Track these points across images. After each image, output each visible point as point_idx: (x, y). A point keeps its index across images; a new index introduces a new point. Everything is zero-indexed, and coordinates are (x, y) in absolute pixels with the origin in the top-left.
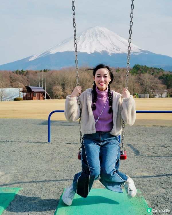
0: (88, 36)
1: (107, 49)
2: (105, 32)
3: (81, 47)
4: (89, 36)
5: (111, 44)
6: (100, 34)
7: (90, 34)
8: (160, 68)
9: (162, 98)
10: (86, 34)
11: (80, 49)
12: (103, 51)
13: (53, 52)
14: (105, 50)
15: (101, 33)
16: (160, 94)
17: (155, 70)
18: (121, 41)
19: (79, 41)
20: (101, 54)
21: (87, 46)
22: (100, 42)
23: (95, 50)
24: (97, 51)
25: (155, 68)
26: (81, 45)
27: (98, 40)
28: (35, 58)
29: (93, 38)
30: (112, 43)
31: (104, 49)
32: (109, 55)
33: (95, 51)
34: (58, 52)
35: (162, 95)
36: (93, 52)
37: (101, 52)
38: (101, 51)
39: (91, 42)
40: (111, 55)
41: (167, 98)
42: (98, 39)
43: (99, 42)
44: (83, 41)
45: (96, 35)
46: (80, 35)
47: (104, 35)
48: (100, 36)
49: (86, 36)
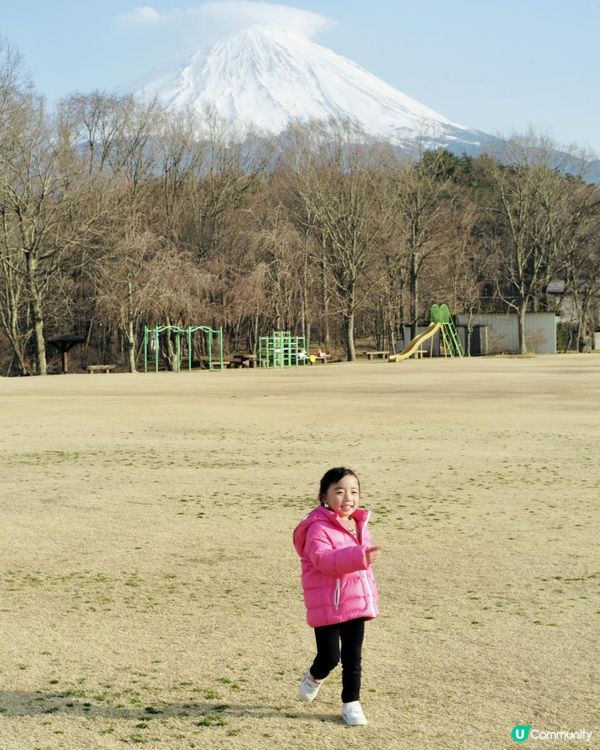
0: (220, 69)
2: (292, 53)
4: (224, 71)
5: (320, 102)
6: (271, 60)
7: (226, 63)
10: (210, 59)
15: (277, 54)
18: (362, 91)
19: (179, 93)
22: (272, 93)
27: (261, 87)
29: (238, 77)
30: (326, 100)
39: (230, 95)
42: (264, 84)
43: (269, 95)
44: (198, 95)
46: (184, 66)
47: (288, 62)
48: (270, 69)
49: (208, 72)
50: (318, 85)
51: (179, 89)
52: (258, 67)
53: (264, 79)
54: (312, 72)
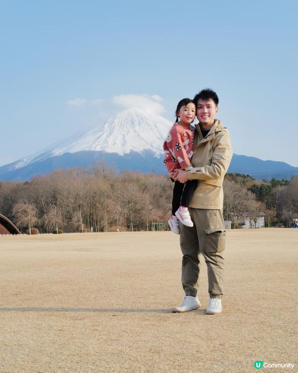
0: (119, 124)
1: (152, 146)
2: (148, 118)
3: (107, 143)
4: (121, 124)
5: (159, 138)
6: (139, 121)
8: (246, 175)
9: (256, 228)
10: (115, 121)
11: (104, 147)
12: (146, 150)
13: (58, 152)
14: (149, 150)
15: (142, 119)
16: (252, 221)
17: (239, 179)
19: (103, 134)
20: (143, 155)
21: (117, 141)
22: (140, 134)
23: (132, 148)
24: (135, 150)
25: (238, 175)
26: (106, 141)
27: (135, 132)
28: (26, 165)
29: (127, 128)
30: (161, 137)
31: (147, 147)
32: (156, 157)
33: (131, 150)
34: (66, 152)
35: (255, 222)
36: (128, 152)
37: (142, 152)
38: (142, 150)
39: (124, 135)
40: (159, 158)
41: (267, 228)
42: (137, 130)
43: (139, 135)
44: (111, 134)
45: (133, 123)
46: (105, 123)
47: (146, 121)
48: (139, 124)
49: (115, 125)
50: (158, 131)
51: (103, 132)
52: (134, 123)
53: (137, 128)
54: (155, 126)
